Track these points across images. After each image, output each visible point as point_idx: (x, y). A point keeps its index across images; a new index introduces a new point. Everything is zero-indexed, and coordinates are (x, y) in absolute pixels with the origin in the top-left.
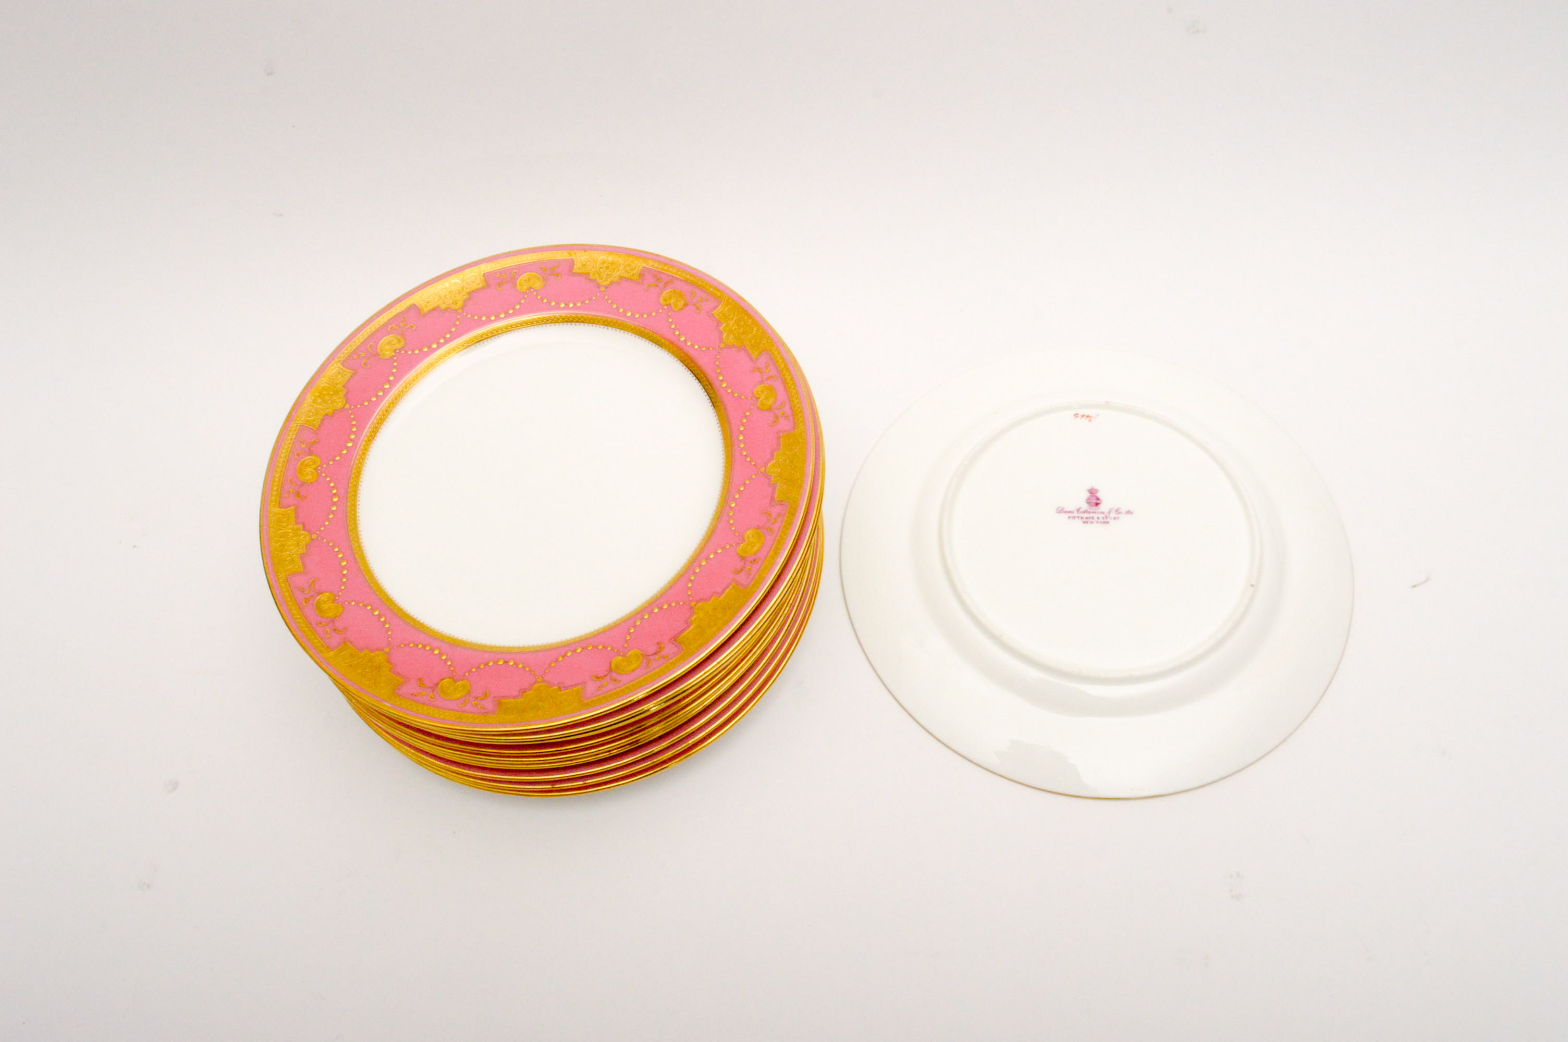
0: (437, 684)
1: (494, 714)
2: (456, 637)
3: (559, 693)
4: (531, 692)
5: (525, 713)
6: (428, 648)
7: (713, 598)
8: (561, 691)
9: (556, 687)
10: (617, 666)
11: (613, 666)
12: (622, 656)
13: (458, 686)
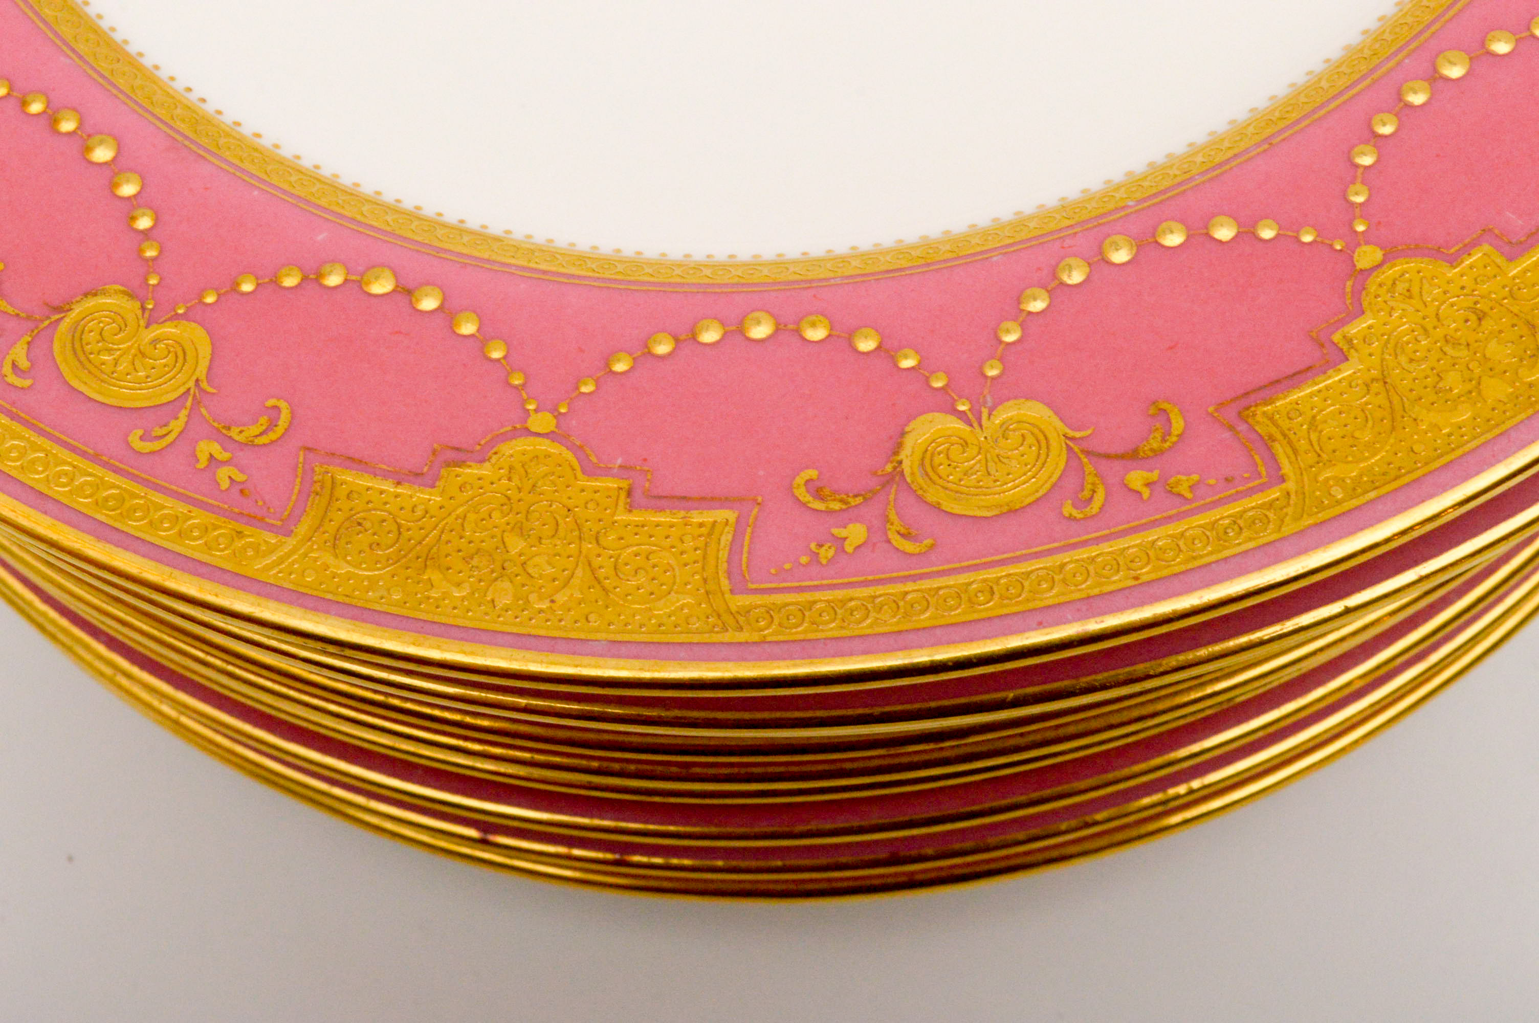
0: (61, 309)
1: (289, 533)
2: (210, 108)
3: (622, 516)
4: (485, 470)
5: (433, 575)
6: (67, 126)
7: (1477, 256)
8: (630, 508)
9: (612, 484)
10: (926, 461)
11: (909, 457)
12: (962, 416)
13: (155, 342)
